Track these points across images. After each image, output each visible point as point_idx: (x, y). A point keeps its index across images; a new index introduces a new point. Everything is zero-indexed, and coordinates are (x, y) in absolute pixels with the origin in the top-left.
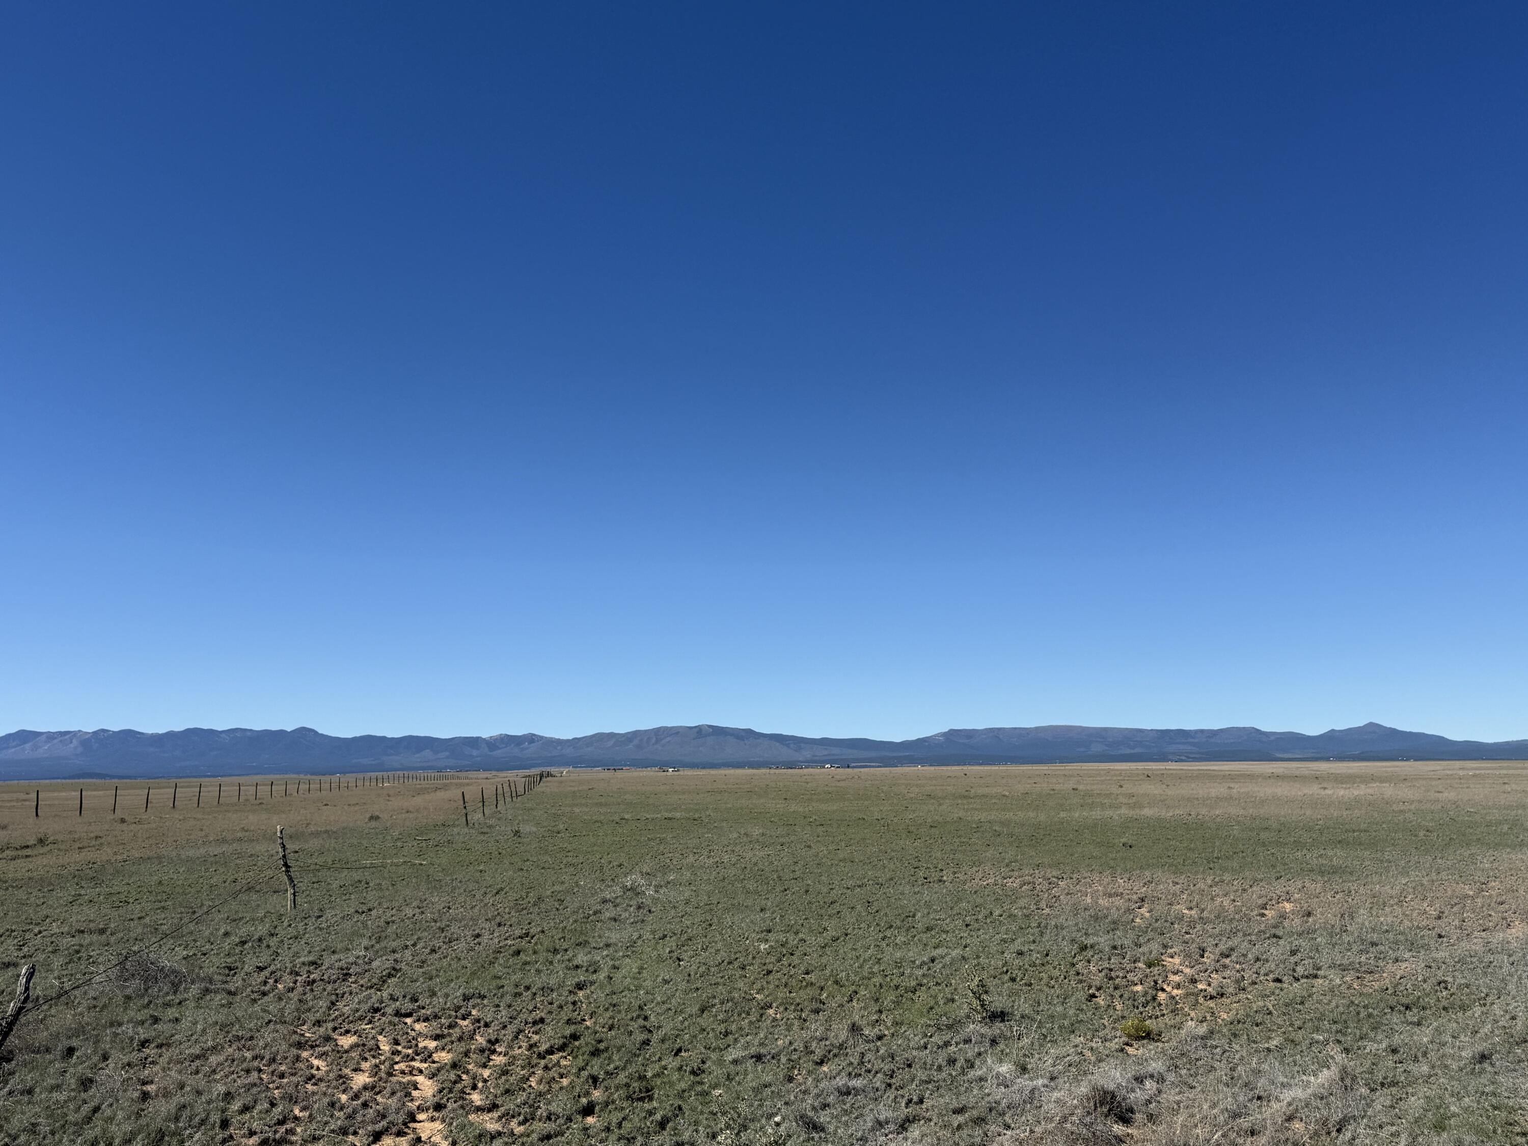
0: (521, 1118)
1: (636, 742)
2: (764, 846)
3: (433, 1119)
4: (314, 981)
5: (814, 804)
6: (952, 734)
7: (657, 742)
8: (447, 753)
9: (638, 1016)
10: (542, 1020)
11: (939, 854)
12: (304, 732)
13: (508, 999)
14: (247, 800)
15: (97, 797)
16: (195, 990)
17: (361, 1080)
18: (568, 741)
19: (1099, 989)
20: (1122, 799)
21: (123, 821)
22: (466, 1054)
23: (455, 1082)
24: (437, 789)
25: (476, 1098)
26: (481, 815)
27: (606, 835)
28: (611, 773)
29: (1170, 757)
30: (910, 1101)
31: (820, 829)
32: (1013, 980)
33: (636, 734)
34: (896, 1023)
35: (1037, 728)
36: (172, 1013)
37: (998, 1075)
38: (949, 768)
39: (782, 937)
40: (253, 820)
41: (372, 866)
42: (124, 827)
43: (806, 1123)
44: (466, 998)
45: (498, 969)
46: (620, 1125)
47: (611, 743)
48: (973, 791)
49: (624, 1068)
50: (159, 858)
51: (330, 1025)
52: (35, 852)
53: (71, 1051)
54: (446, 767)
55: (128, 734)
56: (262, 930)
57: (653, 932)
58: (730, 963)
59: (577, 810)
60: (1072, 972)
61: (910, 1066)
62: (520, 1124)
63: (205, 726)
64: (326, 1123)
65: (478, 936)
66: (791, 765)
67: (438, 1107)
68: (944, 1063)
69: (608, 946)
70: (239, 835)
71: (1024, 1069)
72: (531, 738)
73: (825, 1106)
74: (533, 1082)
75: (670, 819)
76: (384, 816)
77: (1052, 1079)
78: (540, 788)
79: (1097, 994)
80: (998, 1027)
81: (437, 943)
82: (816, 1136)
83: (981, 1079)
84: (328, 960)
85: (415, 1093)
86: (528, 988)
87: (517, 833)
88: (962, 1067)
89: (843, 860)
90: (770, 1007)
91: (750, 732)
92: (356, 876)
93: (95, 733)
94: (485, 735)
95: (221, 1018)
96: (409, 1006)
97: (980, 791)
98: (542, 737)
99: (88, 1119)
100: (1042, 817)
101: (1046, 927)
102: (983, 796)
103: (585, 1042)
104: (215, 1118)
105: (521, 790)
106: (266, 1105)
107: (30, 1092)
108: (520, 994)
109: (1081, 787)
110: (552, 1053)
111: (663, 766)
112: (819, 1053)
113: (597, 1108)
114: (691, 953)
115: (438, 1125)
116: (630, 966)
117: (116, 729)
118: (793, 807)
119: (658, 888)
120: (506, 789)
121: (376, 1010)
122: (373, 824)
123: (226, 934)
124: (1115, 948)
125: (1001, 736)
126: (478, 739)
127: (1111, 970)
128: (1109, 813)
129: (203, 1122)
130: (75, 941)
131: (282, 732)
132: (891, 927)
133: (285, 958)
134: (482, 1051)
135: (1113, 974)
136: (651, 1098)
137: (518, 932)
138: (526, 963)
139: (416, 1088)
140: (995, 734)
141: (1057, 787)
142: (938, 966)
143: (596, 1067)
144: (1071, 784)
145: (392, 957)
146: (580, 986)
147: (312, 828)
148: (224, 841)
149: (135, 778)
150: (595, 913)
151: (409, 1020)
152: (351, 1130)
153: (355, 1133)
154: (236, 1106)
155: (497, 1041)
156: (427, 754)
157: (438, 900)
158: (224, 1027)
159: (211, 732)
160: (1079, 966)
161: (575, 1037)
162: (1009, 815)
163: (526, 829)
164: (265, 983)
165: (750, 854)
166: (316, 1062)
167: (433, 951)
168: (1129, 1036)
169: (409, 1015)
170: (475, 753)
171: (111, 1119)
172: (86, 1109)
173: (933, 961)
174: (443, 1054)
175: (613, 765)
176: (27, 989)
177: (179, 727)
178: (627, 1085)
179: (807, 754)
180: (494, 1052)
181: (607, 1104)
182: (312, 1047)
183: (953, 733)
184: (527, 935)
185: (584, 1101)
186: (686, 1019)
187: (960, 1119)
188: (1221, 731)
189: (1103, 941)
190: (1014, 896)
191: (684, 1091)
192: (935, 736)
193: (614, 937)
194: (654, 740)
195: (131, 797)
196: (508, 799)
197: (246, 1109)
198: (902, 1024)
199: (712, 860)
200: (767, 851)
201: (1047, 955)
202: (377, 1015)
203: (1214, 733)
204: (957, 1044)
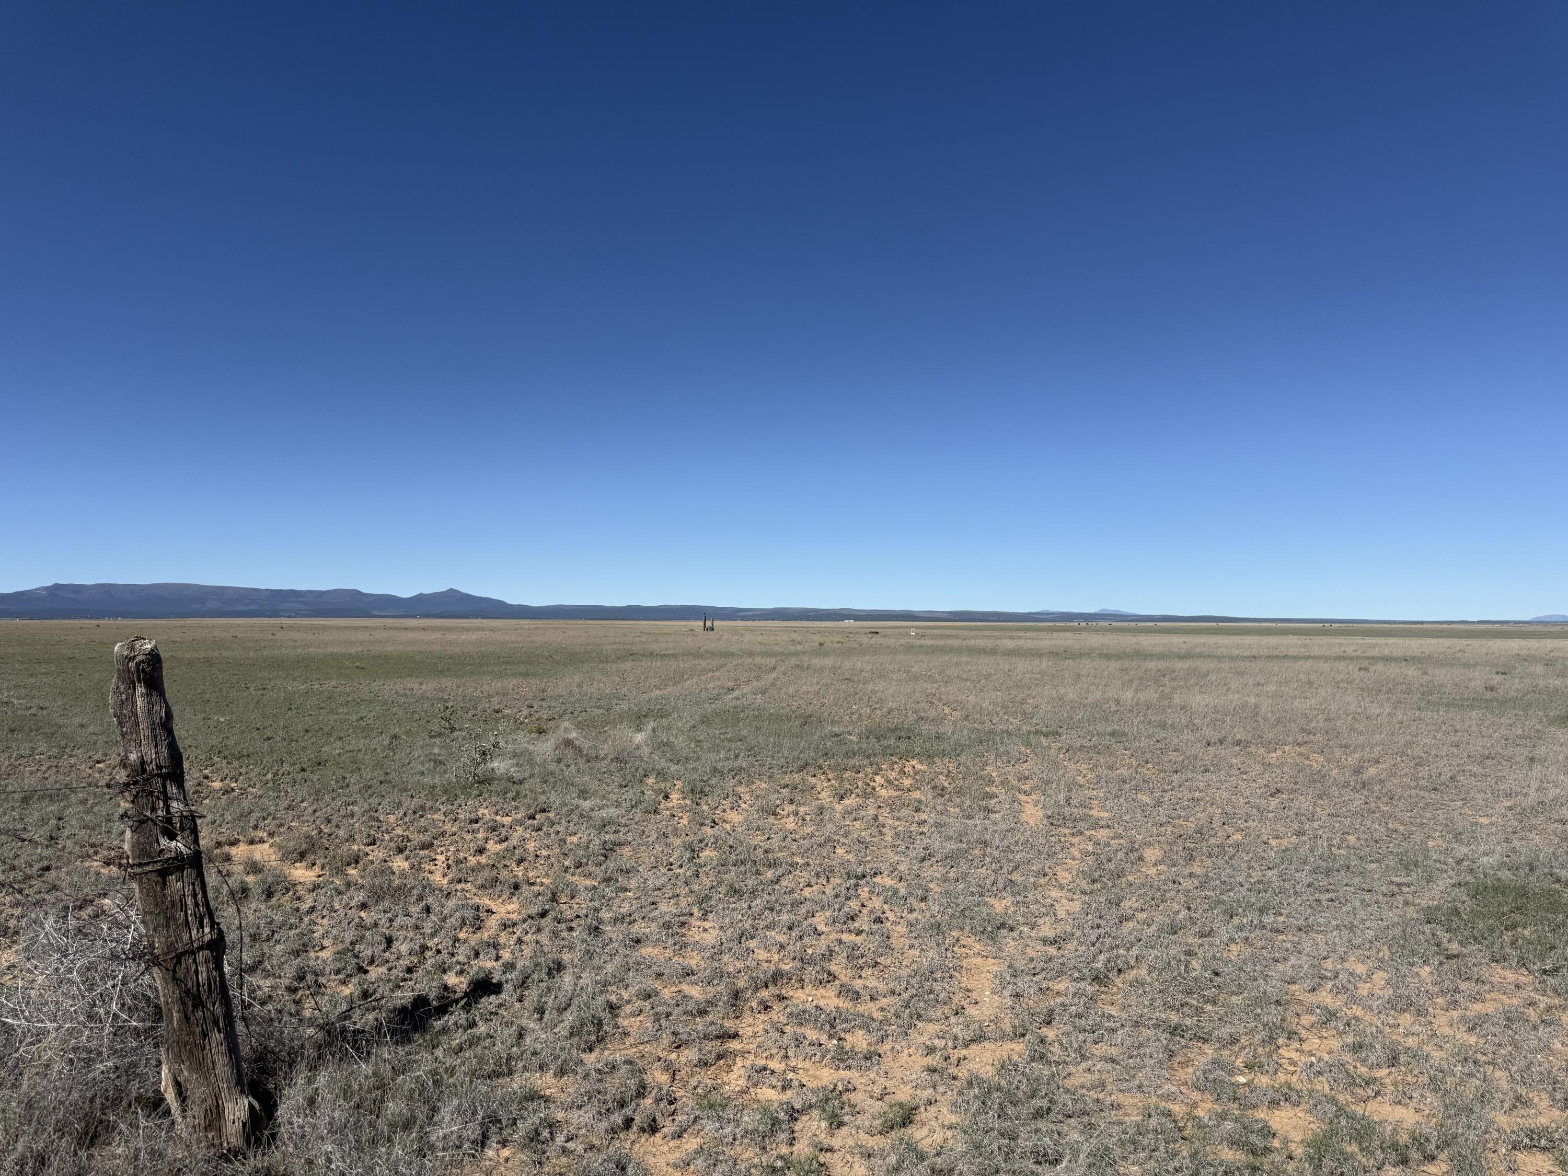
29: (281, 614)
35: (152, 585)
125: (113, 592)
140: (107, 590)
183: (57, 587)
188: (328, 592)
192: (36, 589)
203: (321, 594)
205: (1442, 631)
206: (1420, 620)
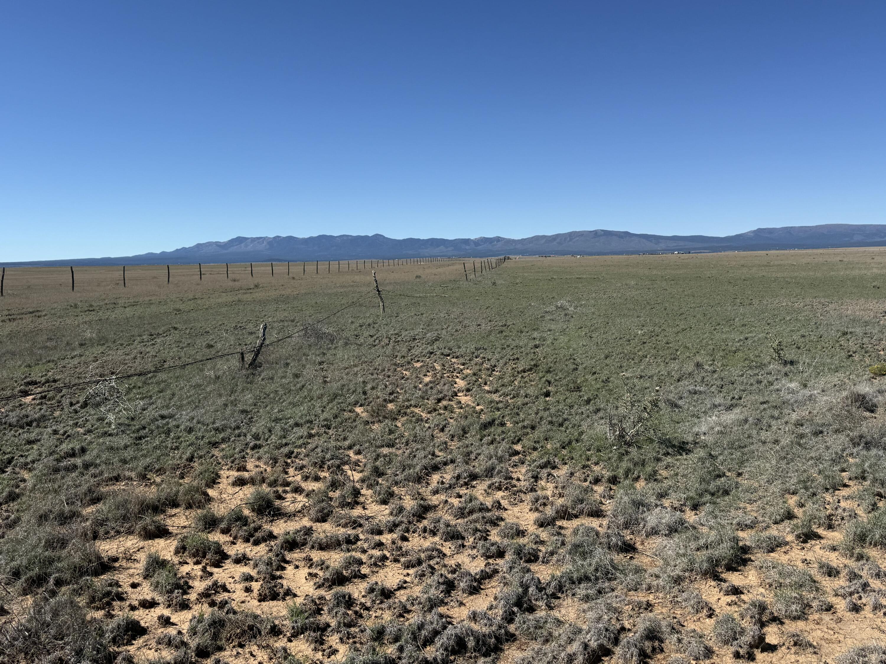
0: (512, 396)
1: (558, 240)
2: (637, 289)
3: (466, 395)
4: (399, 341)
5: (668, 271)
6: (759, 232)
7: (570, 240)
8: (453, 248)
9: (570, 359)
10: (518, 359)
11: (750, 292)
12: (377, 237)
13: (499, 350)
14: (353, 270)
15: (281, 268)
16: (341, 343)
17: (427, 379)
18: (519, 240)
19: (854, 353)
20: (873, 265)
21: (293, 278)
22: (480, 370)
23: (476, 381)
24: (449, 265)
25: (487, 388)
26: (474, 276)
27: (544, 285)
28: (544, 258)
30: (733, 398)
31: (673, 282)
32: (799, 348)
33: (558, 236)
34: (723, 365)
35: (817, 226)
36: (332, 352)
37: (788, 389)
38: (756, 252)
39: (651, 329)
40: (357, 278)
41: (420, 297)
42: (295, 281)
43: (670, 403)
44: (477, 349)
45: (492, 338)
46: (565, 401)
47: (544, 241)
48: (772, 263)
49: (565, 378)
50: (314, 293)
51: (409, 358)
52: (254, 291)
53: (287, 364)
54: (453, 256)
55: (290, 239)
56: (370, 321)
57: (575, 325)
58: (620, 339)
59: (526, 274)
60: (837, 345)
61: (733, 384)
62: (511, 399)
63: (328, 234)
64: (413, 394)
65: (479, 325)
66: (652, 253)
67: (468, 390)
68: (754, 383)
69: (550, 330)
70: (352, 284)
71: (805, 386)
72: (498, 239)
73: (681, 398)
74: (516, 383)
75: (580, 278)
76: (423, 277)
77: (823, 391)
78: (504, 265)
79: (854, 355)
80: (788, 368)
81: (459, 328)
82: (677, 410)
83: (778, 390)
84: (404, 333)
85: (455, 385)
86: (508, 346)
87: (494, 284)
88: (765, 385)
89: (688, 295)
90: (646, 357)
91: (627, 234)
92: (413, 301)
93: (274, 238)
94: (473, 237)
95: (356, 353)
96: (447, 351)
97: (776, 263)
98: (504, 239)
99: (301, 389)
100: (819, 275)
101: (820, 325)
102: (779, 265)
103: (543, 367)
104: (360, 390)
105: (494, 265)
106: (383, 386)
107: (272, 378)
108: (505, 349)
109: (845, 260)
110: (525, 372)
111: (574, 254)
112: (676, 376)
113: (552, 394)
114: (597, 334)
115: (468, 398)
116: (563, 339)
117: (284, 236)
118: (655, 272)
119: (576, 307)
120: (487, 264)
121: (431, 353)
122: (418, 280)
123: (352, 322)
124: (866, 334)
125: (792, 232)
126: (468, 240)
127: (863, 344)
128: (863, 272)
129: (354, 392)
130: (281, 324)
131: (367, 237)
132: (719, 324)
133: (383, 332)
134: (488, 369)
135: (864, 346)
136: (580, 391)
137: (501, 324)
138: (506, 336)
139: (456, 383)
140: (788, 230)
141: (829, 260)
142: (750, 342)
143: (549, 377)
144: (839, 258)
145: (436, 333)
146: (536, 347)
147: (387, 281)
148: (344, 287)
149: (296, 261)
150: (541, 317)
151: (448, 358)
152: (426, 397)
153: (428, 399)
154: (369, 386)
155: (495, 366)
156: (442, 247)
157: (456, 311)
158: (359, 357)
159: (331, 237)
160: (842, 343)
161: (536, 365)
162: (796, 274)
163: (499, 282)
164: (375, 341)
165: (630, 293)
166: (404, 372)
167: (457, 331)
168: (875, 374)
169: (448, 355)
170: (467, 247)
171: (311, 390)
172: (299, 386)
173: (746, 339)
174: (468, 371)
175: (545, 254)
176: (264, 335)
177: (315, 235)
178: (567, 385)
179: (662, 246)
180: (494, 370)
181: (556, 393)
182: (402, 366)
183: (760, 230)
184: (505, 325)
185: (545, 390)
186: (597, 361)
187: (765, 406)
189: (859, 330)
190: (799, 311)
191: (599, 389)
192: (748, 233)
193: (553, 327)
194: (568, 239)
195: (297, 269)
196: (488, 270)
197: (373, 388)
198: (728, 365)
199: (606, 296)
200: (639, 292)
201: (821, 337)
202: (432, 355)
204: (762, 375)
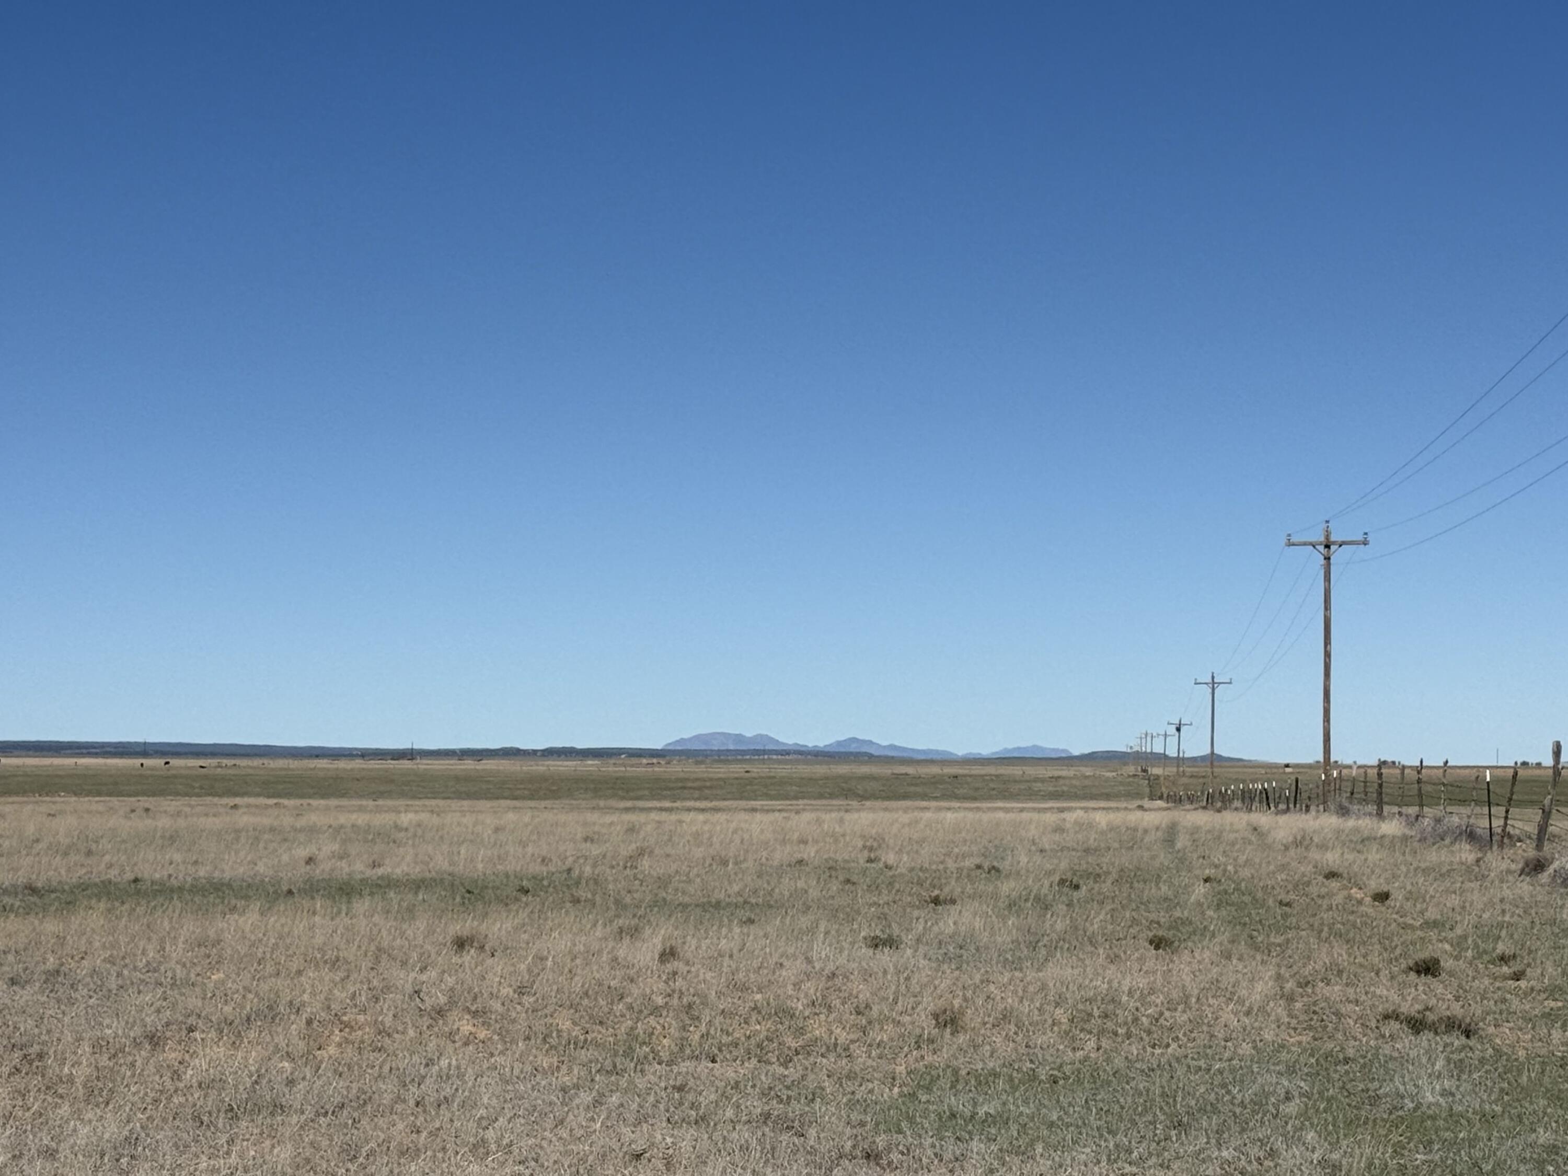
205: (466, 778)
206: (407, 746)
